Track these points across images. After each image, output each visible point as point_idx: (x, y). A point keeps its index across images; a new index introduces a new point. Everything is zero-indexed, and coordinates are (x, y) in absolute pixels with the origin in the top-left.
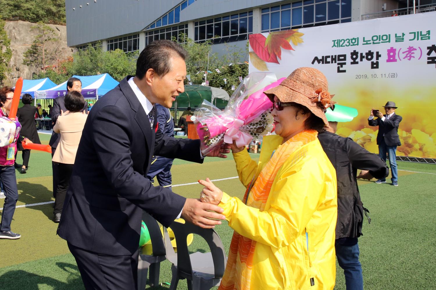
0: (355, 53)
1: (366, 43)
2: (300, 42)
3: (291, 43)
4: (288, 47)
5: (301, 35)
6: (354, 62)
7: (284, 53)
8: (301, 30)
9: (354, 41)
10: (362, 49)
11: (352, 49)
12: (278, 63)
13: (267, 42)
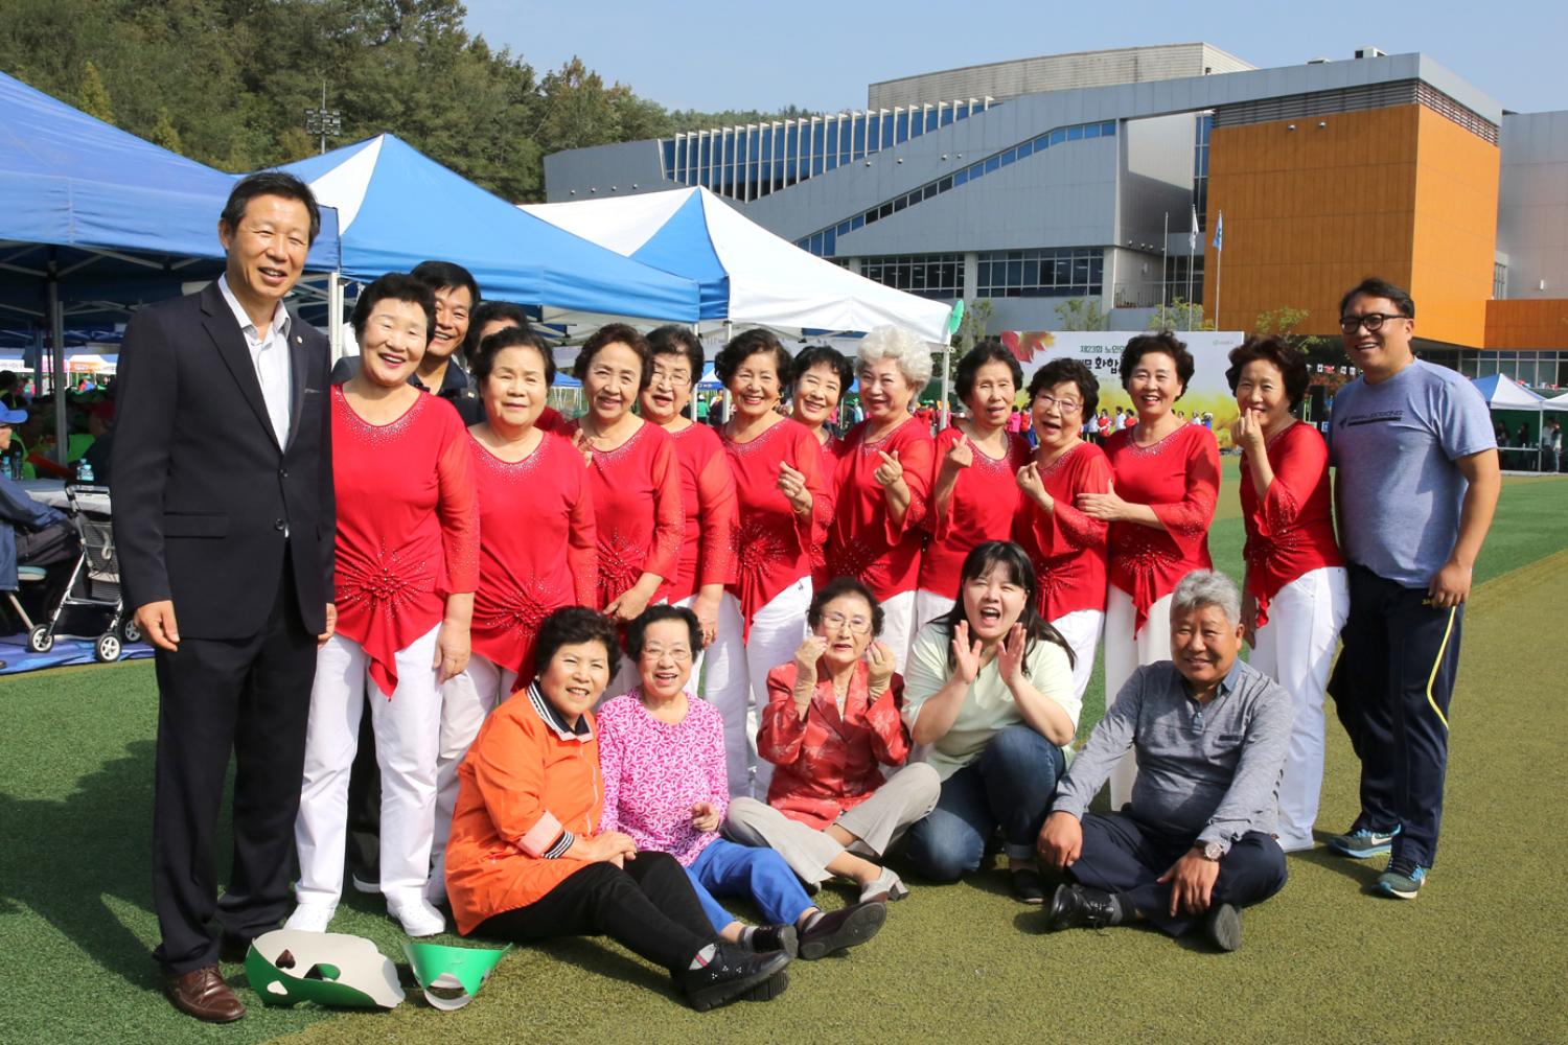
0: (1098, 359)
1: (1108, 351)
2: (1052, 345)
3: (1043, 344)
4: (1041, 348)
5: (1053, 338)
6: (1098, 367)
7: (1036, 353)
8: (1053, 333)
9: (1098, 349)
10: (1105, 357)
11: (1096, 355)
12: (1029, 361)
13: (1020, 341)
